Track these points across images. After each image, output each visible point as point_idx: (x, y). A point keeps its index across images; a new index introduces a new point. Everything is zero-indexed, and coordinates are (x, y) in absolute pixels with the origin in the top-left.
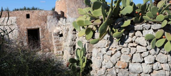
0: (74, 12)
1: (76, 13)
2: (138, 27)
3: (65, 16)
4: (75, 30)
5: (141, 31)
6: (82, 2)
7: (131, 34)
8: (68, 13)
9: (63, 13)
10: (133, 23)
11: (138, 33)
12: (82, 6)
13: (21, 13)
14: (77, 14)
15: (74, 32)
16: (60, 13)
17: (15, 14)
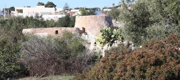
0: (94, 28)
1: (95, 29)
2: (115, 41)
3: (86, 32)
4: (95, 43)
5: (117, 43)
6: (101, 19)
7: (113, 44)
8: (89, 29)
9: (84, 29)
10: (114, 40)
11: (116, 43)
12: (101, 22)
13: (52, 30)
14: (97, 30)
15: (95, 45)
16: (81, 29)
17: (47, 30)
